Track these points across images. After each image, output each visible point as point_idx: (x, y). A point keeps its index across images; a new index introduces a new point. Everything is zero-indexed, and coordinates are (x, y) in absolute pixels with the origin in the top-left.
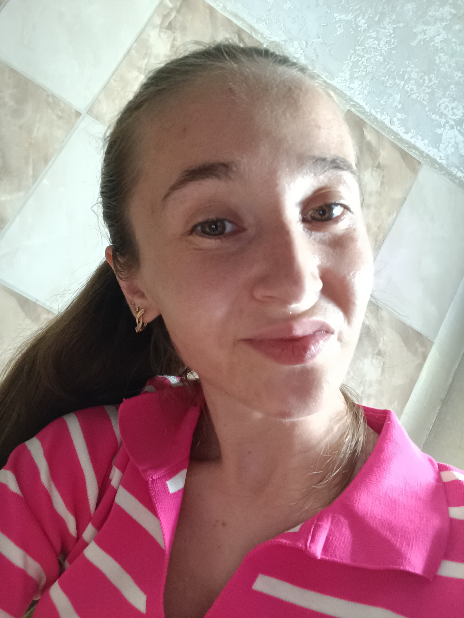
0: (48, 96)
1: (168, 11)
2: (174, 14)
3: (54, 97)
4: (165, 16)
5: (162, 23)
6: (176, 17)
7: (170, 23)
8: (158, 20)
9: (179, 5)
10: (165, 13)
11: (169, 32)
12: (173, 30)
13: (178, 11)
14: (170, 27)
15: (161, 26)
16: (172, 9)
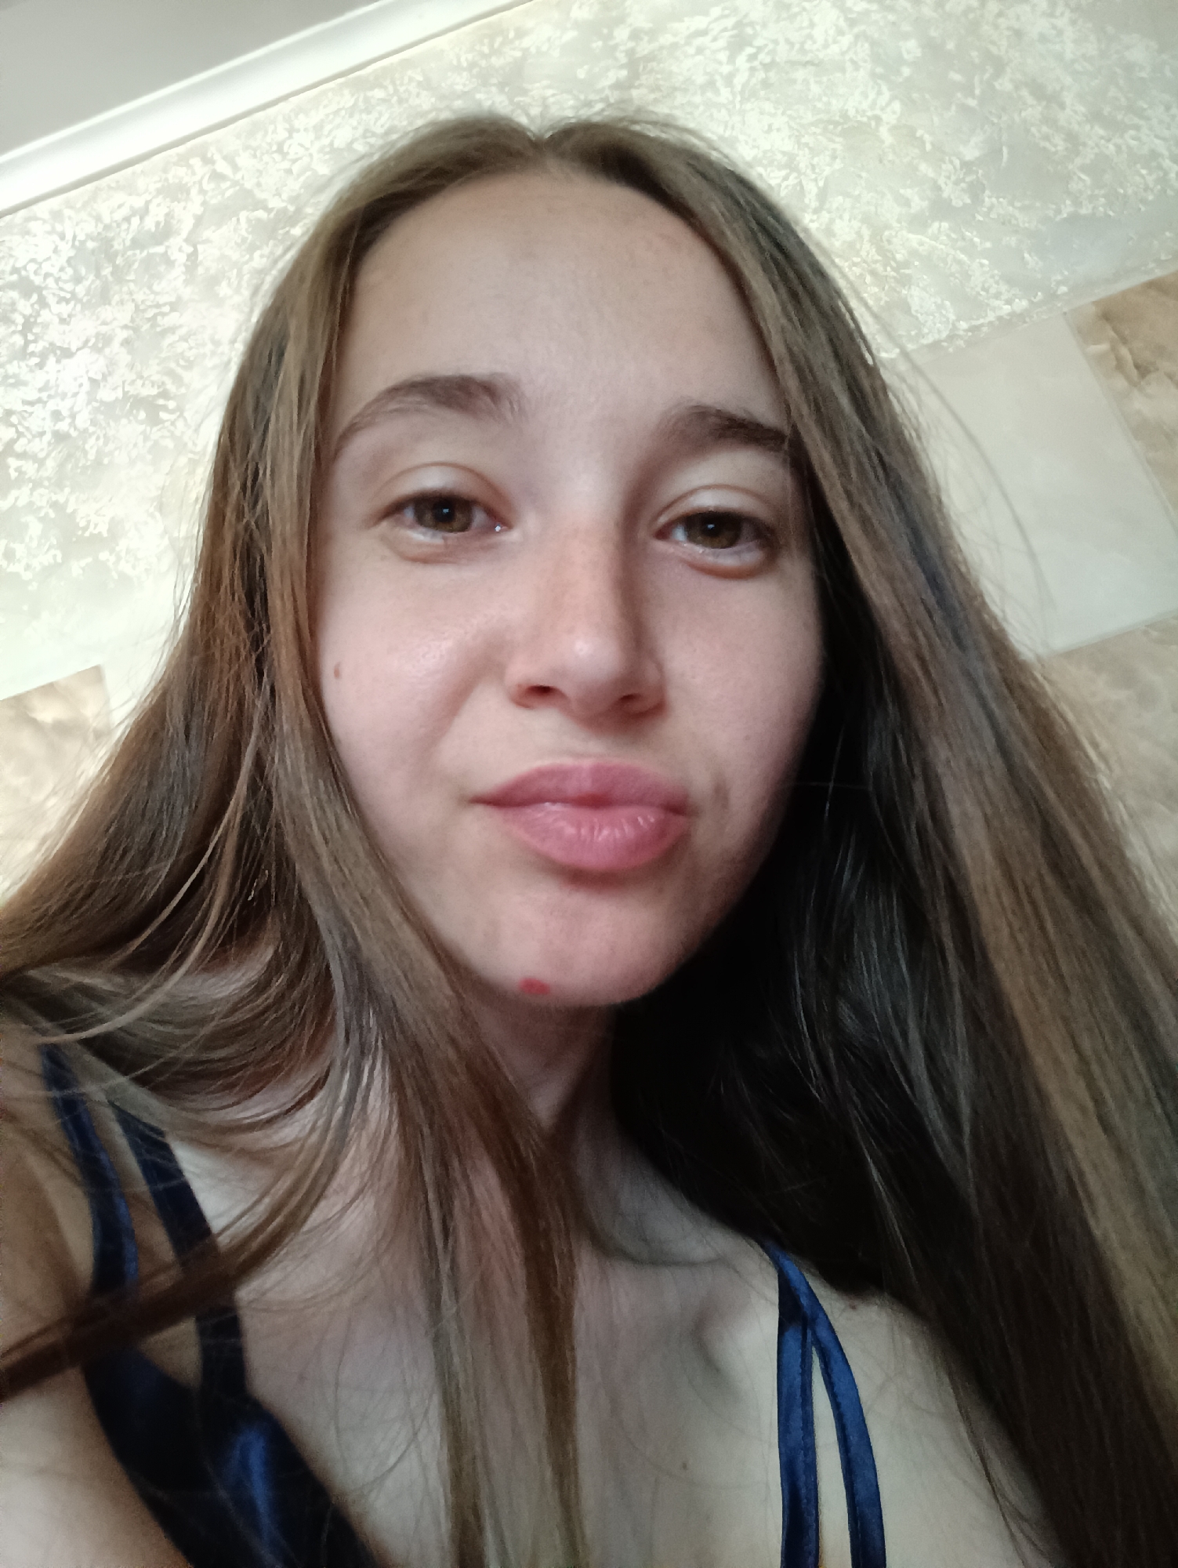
0: (1146, 633)
1: (1112, 357)
2: (1124, 351)
3: (1152, 625)
4: (1120, 366)
5: (1128, 378)
6: (1131, 351)
7: (1137, 366)
8: (1120, 383)
9: (1112, 334)
10: (1114, 363)
11: (1152, 376)
12: (1152, 369)
13: (1124, 341)
14: (1143, 370)
15: (1134, 384)
16: (1113, 349)
